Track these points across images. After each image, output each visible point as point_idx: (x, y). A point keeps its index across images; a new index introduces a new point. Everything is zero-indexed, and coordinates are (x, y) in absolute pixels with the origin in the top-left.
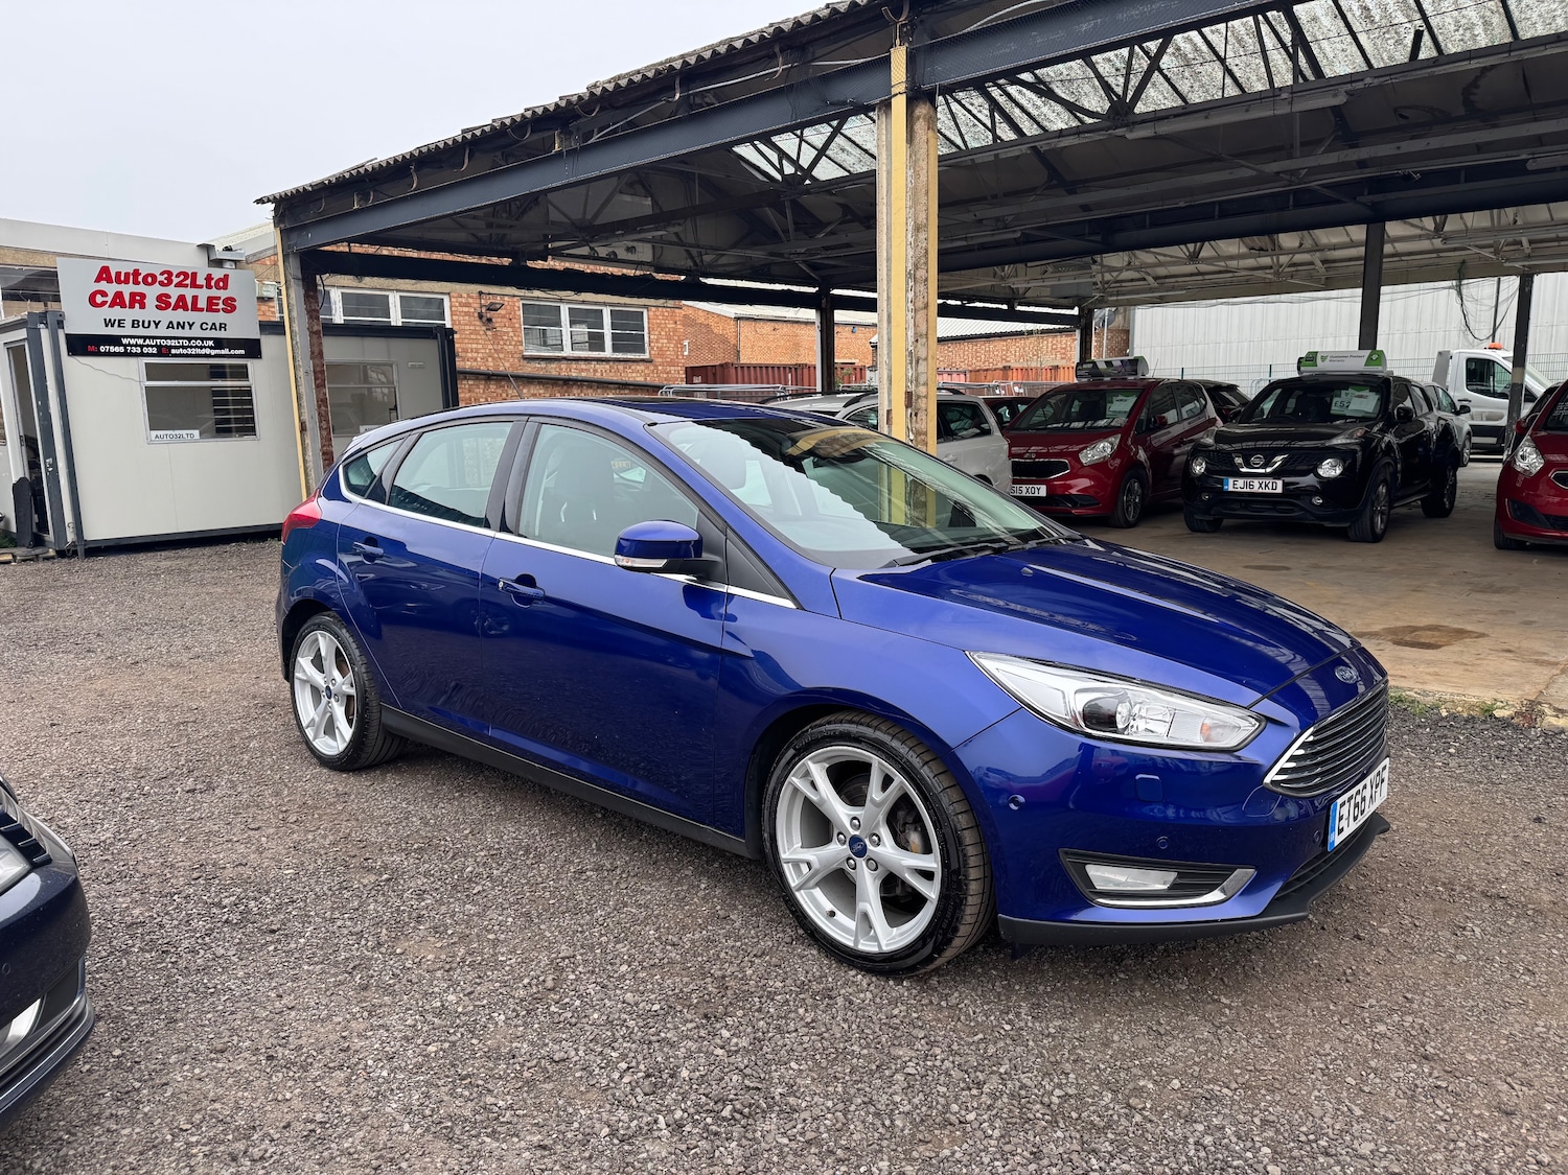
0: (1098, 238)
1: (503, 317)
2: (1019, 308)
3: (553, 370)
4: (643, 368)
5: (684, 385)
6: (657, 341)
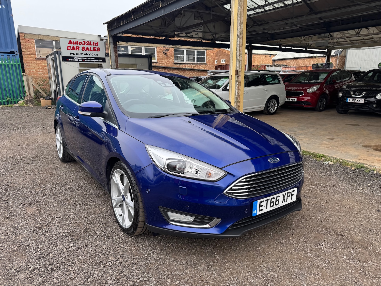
0: (325, 29)
1: (169, 53)
2: (308, 49)
3: (181, 66)
4: (204, 66)
5: (215, 70)
6: (208, 59)
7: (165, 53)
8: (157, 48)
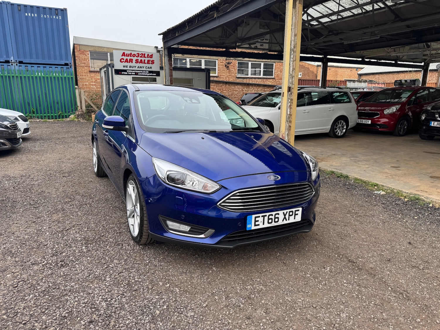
0: (415, 38)
1: (232, 66)
2: (399, 62)
3: (245, 81)
4: (272, 80)
6: (277, 72)
7: (227, 67)
8: (219, 61)
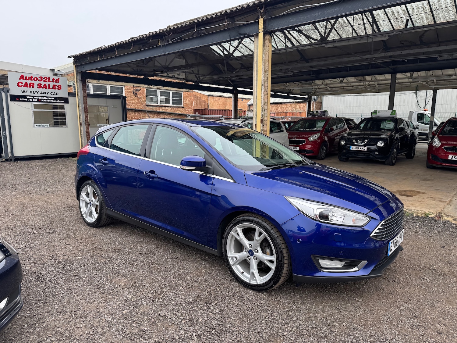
0: (315, 76)
1: (140, 93)
2: (291, 95)
3: (155, 109)
4: (181, 109)
5: (193, 115)
6: (186, 101)
7: (135, 94)
8: (126, 88)
